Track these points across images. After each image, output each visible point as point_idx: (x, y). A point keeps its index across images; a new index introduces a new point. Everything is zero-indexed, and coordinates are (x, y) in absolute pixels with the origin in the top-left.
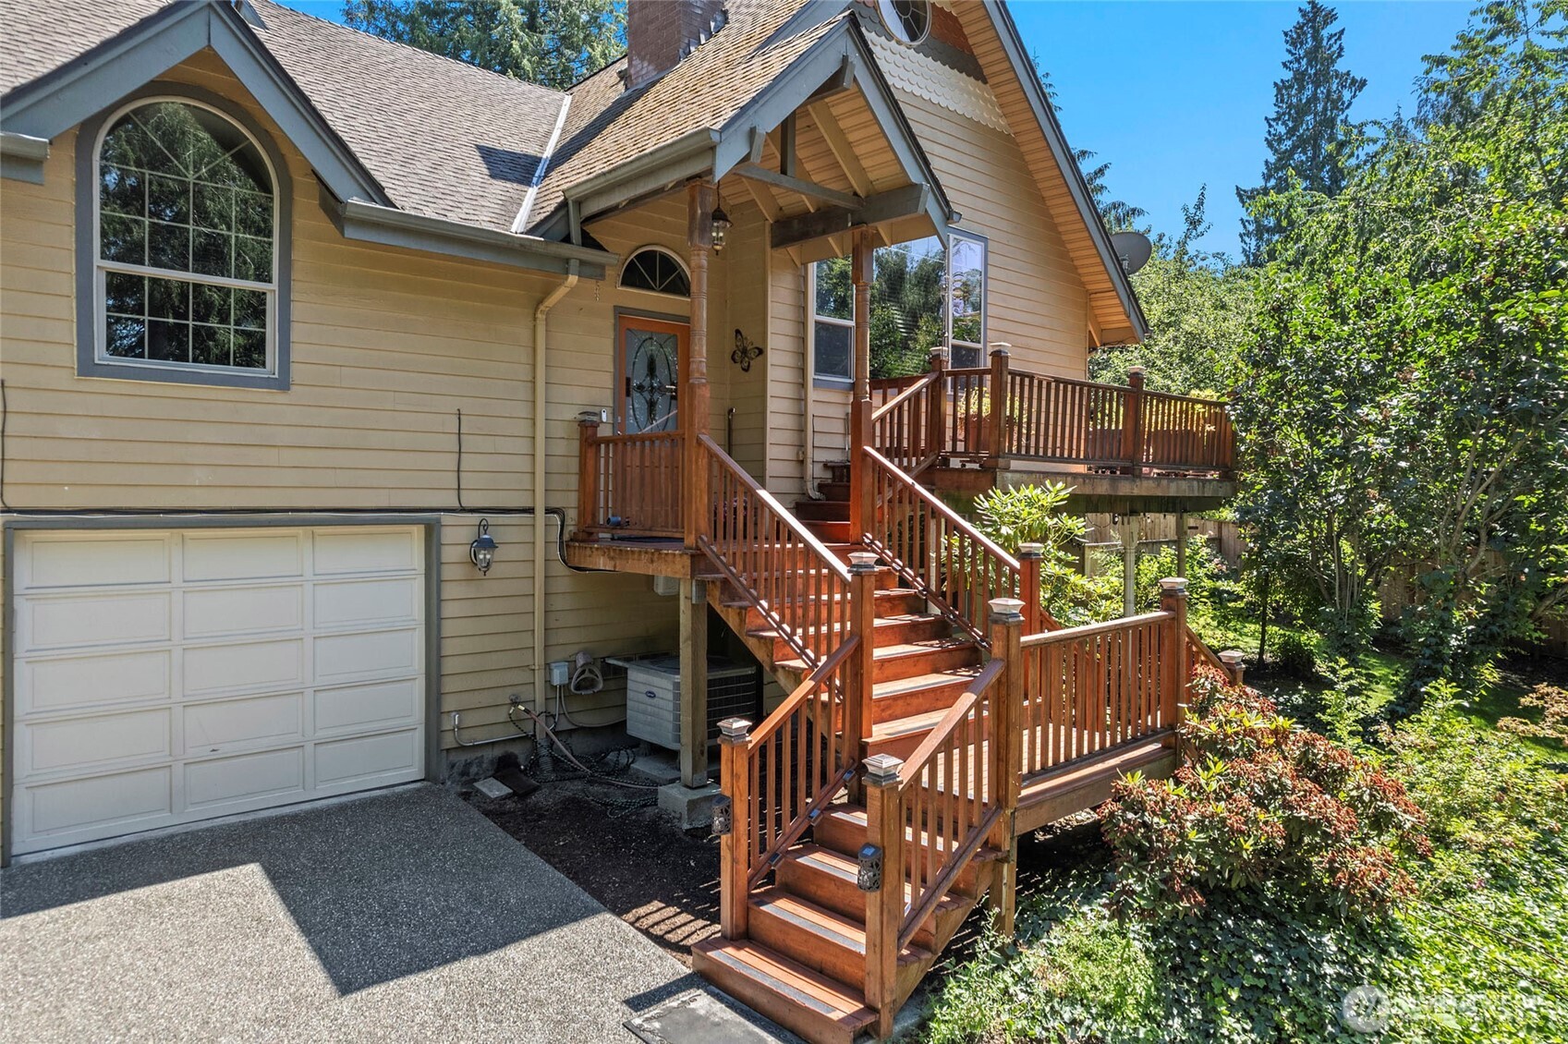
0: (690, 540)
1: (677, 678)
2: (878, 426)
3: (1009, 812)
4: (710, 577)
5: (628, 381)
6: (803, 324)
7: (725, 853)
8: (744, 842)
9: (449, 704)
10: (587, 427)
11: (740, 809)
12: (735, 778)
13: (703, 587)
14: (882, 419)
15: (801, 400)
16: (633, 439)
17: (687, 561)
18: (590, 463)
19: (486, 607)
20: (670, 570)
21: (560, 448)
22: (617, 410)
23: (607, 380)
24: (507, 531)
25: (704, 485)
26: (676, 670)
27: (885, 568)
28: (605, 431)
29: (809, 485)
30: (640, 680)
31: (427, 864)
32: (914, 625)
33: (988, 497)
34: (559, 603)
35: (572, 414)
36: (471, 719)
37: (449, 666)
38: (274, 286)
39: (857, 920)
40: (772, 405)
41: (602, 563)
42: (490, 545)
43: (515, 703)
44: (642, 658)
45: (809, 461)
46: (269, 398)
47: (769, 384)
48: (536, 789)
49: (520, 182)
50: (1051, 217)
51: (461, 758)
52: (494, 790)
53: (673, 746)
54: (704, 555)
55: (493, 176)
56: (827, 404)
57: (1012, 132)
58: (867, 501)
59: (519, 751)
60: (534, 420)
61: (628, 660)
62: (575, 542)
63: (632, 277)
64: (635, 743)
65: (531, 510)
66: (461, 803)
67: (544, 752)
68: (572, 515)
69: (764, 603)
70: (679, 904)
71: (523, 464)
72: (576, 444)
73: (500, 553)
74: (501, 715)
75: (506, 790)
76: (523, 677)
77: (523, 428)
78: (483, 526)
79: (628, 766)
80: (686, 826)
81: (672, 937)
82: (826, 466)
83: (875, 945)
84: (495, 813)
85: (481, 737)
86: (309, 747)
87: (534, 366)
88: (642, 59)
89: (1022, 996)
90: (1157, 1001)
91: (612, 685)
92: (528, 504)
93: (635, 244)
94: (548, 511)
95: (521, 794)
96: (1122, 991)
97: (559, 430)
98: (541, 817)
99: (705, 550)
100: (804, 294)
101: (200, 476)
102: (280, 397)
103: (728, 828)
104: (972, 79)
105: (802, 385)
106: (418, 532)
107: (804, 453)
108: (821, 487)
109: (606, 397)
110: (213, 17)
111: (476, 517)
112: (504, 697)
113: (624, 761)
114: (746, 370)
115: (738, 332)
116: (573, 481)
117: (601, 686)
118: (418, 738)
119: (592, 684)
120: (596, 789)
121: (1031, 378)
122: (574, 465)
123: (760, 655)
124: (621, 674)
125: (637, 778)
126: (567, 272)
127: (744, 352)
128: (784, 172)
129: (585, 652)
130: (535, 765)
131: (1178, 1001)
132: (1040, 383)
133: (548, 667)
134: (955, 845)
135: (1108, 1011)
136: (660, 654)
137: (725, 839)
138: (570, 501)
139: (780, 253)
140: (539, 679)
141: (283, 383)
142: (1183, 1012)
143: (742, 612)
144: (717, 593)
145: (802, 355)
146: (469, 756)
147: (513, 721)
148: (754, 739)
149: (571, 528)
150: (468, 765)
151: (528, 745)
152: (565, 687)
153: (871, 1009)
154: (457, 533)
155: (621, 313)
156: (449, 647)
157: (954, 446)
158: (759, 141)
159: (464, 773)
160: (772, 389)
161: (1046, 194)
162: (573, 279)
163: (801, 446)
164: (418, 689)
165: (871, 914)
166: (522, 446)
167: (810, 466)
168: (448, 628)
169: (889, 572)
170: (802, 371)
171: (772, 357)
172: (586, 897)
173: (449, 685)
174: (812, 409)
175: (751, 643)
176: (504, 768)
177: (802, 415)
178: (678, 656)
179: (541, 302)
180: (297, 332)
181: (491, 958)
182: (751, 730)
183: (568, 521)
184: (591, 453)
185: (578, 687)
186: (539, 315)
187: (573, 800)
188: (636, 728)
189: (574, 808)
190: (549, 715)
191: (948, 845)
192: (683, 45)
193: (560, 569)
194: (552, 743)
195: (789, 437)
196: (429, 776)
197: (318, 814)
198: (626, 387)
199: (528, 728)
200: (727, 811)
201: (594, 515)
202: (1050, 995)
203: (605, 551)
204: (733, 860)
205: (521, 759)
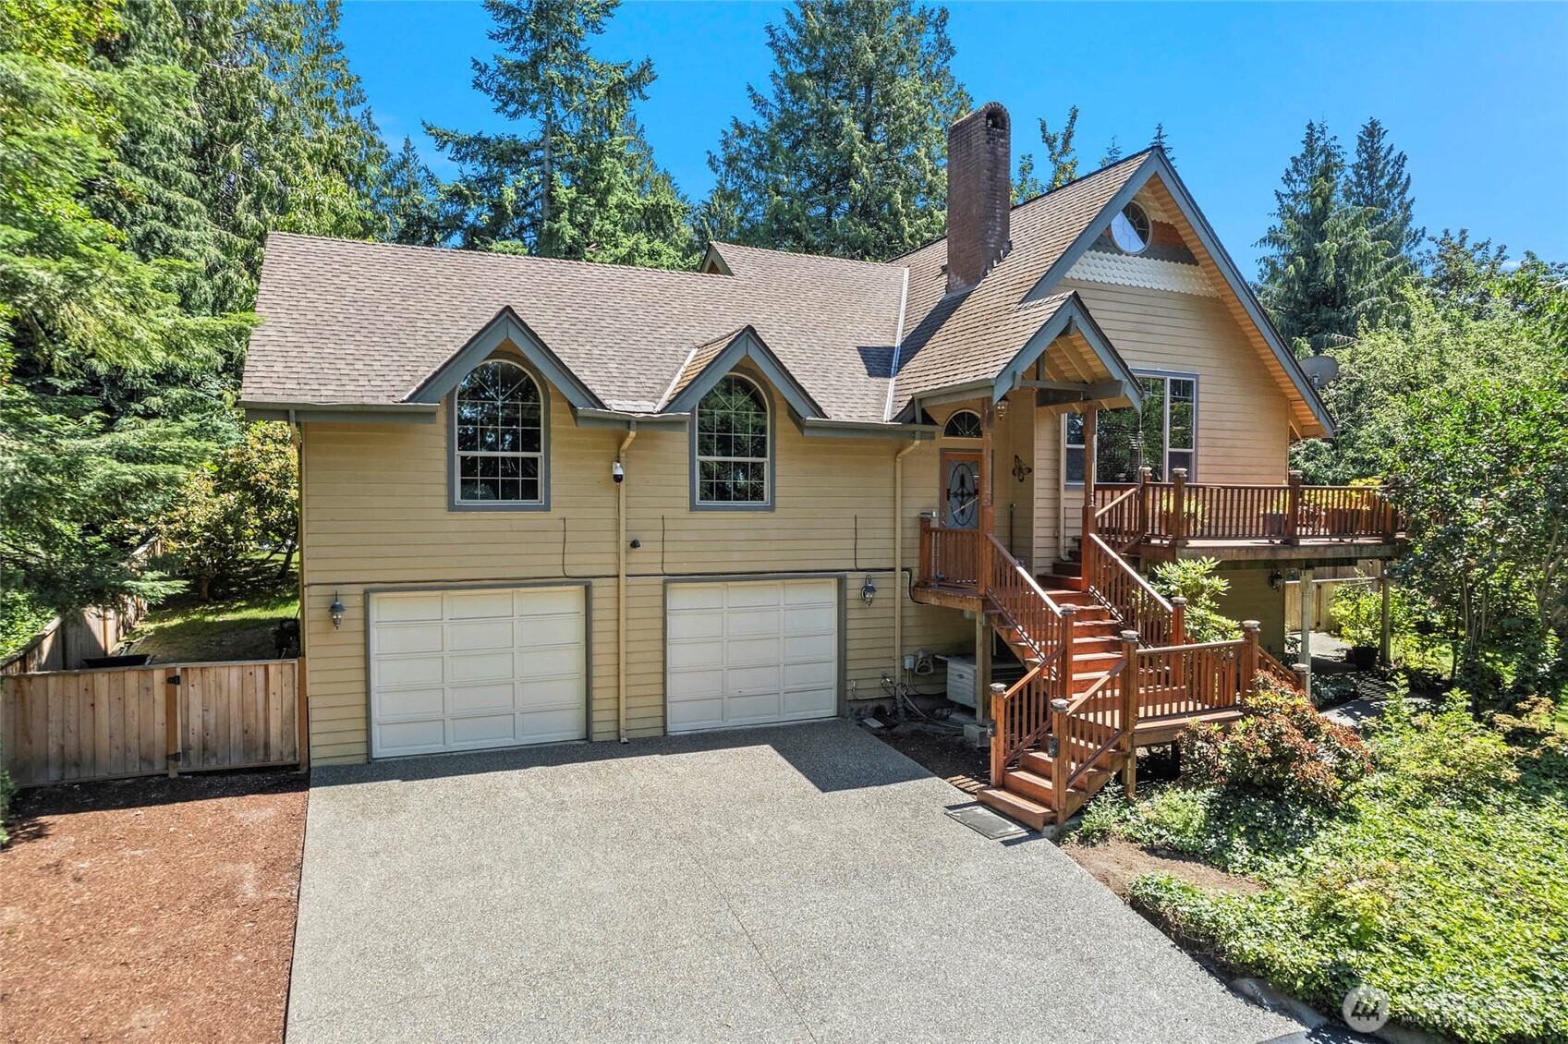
0: (982, 591)
1: (976, 667)
2: (1100, 520)
3: (1130, 733)
4: (992, 611)
5: (949, 491)
6: (1058, 451)
7: (993, 747)
8: (1002, 742)
9: (850, 676)
10: (924, 521)
11: (1000, 726)
12: (997, 711)
13: (988, 616)
14: (1103, 516)
15: (1057, 499)
16: (951, 532)
17: (980, 603)
18: (926, 542)
19: (870, 624)
20: (972, 607)
21: (909, 533)
22: (942, 509)
23: (936, 492)
24: (881, 581)
25: (990, 562)
26: (974, 663)
27: (1101, 607)
28: (935, 524)
29: (1062, 552)
30: (955, 667)
31: (847, 752)
32: (1112, 642)
33: (1162, 567)
34: (909, 622)
35: (916, 513)
36: (862, 685)
37: (851, 655)
38: (768, 459)
39: (1049, 778)
40: (1037, 504)
41: (934, 601)
42: (872, 590)
43: (885, 677)
44: (957, 655)
45: (1062, 537)
46: (765, 516)
47: (1035, 491)
48: (897, 725)
49: (885, 376)
50: (1255, 349)
51: (856, 706)
52: (876, 724)
53: (973, 706)
54: (989, 600)
55: (870, 375)
56: (1072, 500)
57: (1219, 295)
58: (1092, 567)
59: (886, 704)
60: (895, 518)
61: (947, 656)
62: (920, 586)
63: (952, 430)
64: (952, 705)
65: (893, 570)
66: (858, 728)
67: (900, 705)
68: (916, 572)
69: (1020, 628)
70: (972, 777)
71: (889, 543)
72: (918, 531)
73: (878, 594)
74: (877, 684)
75: (881, 725)
76: (890, 663)
77: (889, 523)
78: (868, 579)
79: (947, 716)
80: (978, 746)
81: (968, 789)
82: (1074, 539)
83: (1057, 785)
84: (877, 734)
85: (867, 695)
86: (782, 693)
87: (895, 487)
88: (957, 275)
89: (1133, 820)
90: (1204, 830)
91: (938, 671)
92: (891, 566)
93: (952, 411)
94: (903, 570)
95: (889, 727)
96: (1187, 824)
97: (909, 524)
98: (901, 738)
99: (990, 597)
100: (1058, 432)
101: (736, 556)
102: (768, 515)
103: (994, 734)
104: (1186, 265)
105: (1058, 490)
106: (834, 582)
107: (1059, 532)
108: (1070, 553)
109: (936, 502)
110: (750, 341)
111: (864, 574)
112: (879, 673)
113: (945, 713)
114: (1021, 481)
115: (1016, 457)
116: (917, 552)
117: (932, 671)
118: (834, 693)
119: (927, 669)
120: (929, 726)
121: (1204, 488)
122: (917, 543)
123: (1018, 655)
124: (944, 664)
125: (953, 722)
126: (914, 438)
127: (1020, 469)
128: (1038, 379)
129: (923, 651)
130: (895, 713)
131: (1216, 832)
132: (1212, 491)
133: (902, 658)
134: (1099, 747)
135: (1178, 832)
136: (966, 653)
137: (993, 739)
138: (915, 564)
139: (1040, 409)
140: (898, 664)
141: (772, 508)
142: (1218, 836)
143: (1009, 631)
144: (996, 620)
145: (1057, 471)
146: (861, 705)
147: (884, 687)
148: (1008, 693)
149: (915, 579)
150: (860, 710)
151: (892, 701)
152: (912, 670)
153: (1054, 811)
154: (855, 582)
155: (943, 452)
156: (850, 645)
157: (1153, 530)
158: (1018, 378)
159: (858, 714)
160: (1037, 493)
161: (1249, 335)
162: (917, 442)
163: (1057, 528)
164: (834, 666)
165: (1054, 774)
166: (888, 534)
167: (1062, 541)
168: (850, 635)
169: (1103, 610)
170: (1057, 480)
171: (1037, 474)
172: (926, 770)
173: (850, 665)
174: (1063, 504)
175: (1014, 649)
176: (878, 713)
177: (1057, 508)
178: (975, 656)
179: (898, 452)
180: (778, 481)
181: (884, 787)
182: (1006, 689)
183: (914, 575)
184: (927, 536)
185: (919, 670)
186: (898, 460)
187: (917, 731)
188: (952, 695)
189: (918, 735)
190: (903, 685)
191: (1095, 747)
192: (983, 270)
193: (909, 602)
194: (905, 701)
195: (1048, 523)
196: (840, 714)
197: (789, 727)
198: (947, 494)
199: (892, 691)
200: (994, 726)
201: (929, 572)
202: (1148, 821)
203: (936, 594)
204: (997, 750)
205: (887, 708)
